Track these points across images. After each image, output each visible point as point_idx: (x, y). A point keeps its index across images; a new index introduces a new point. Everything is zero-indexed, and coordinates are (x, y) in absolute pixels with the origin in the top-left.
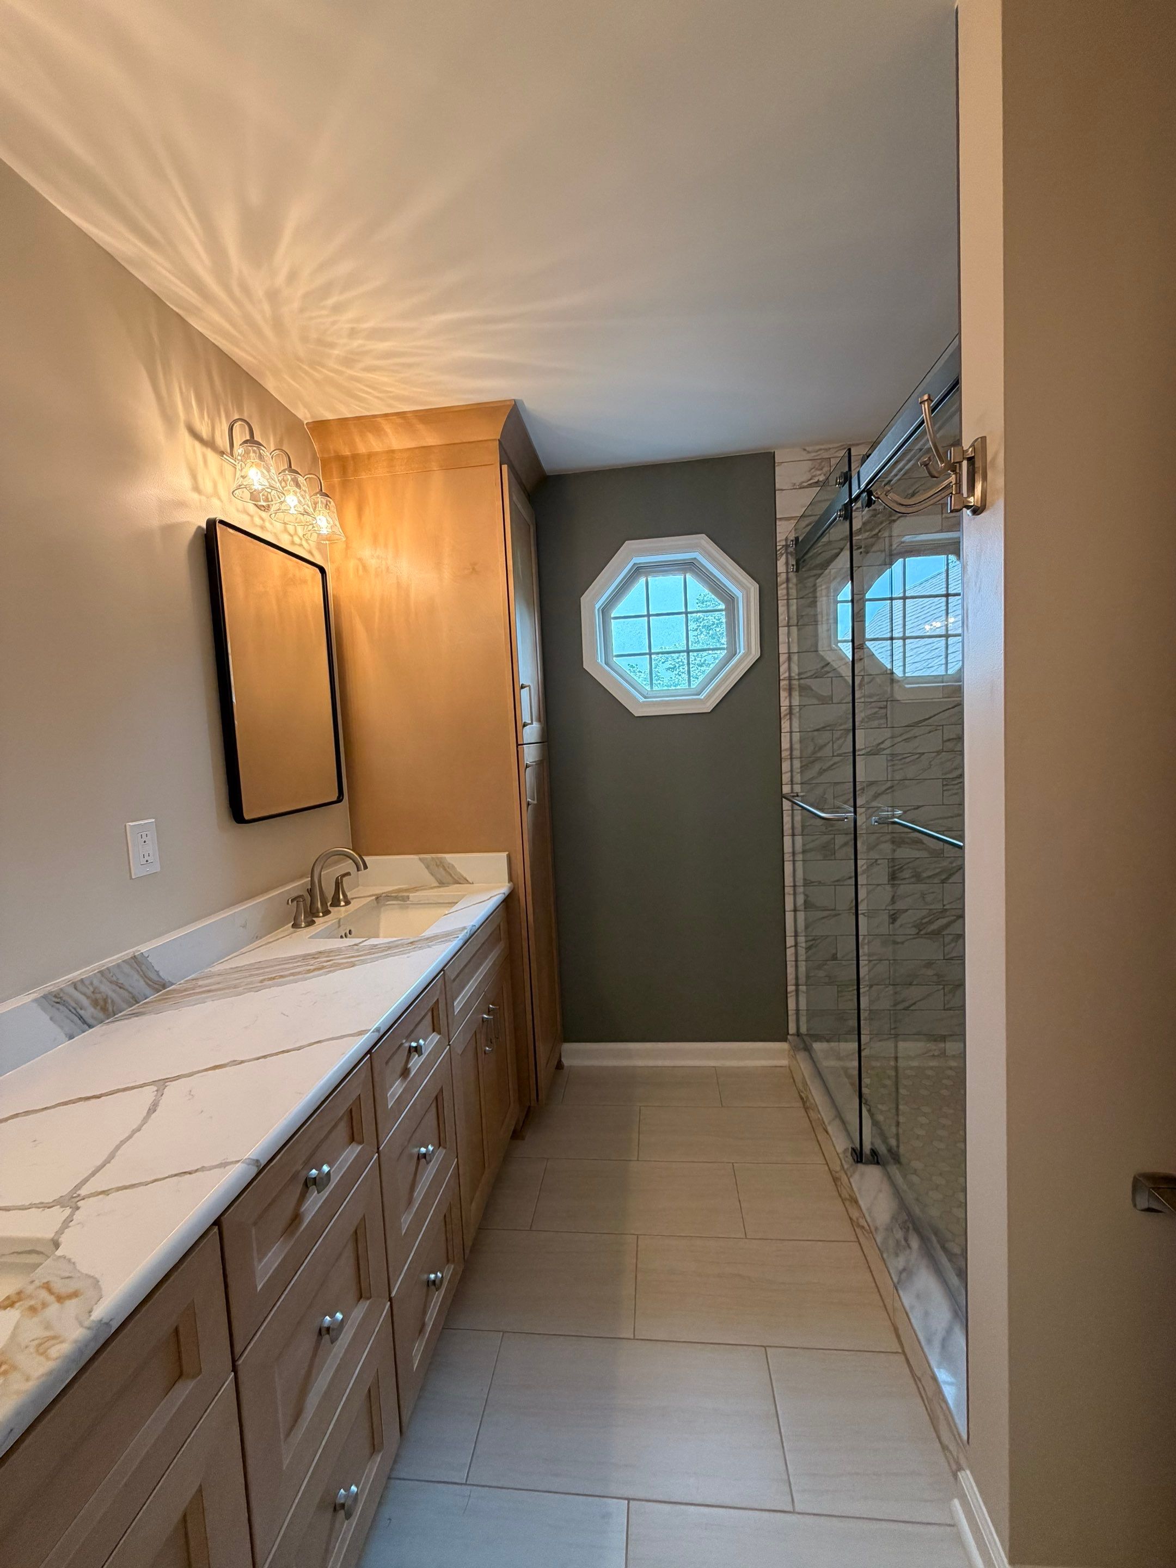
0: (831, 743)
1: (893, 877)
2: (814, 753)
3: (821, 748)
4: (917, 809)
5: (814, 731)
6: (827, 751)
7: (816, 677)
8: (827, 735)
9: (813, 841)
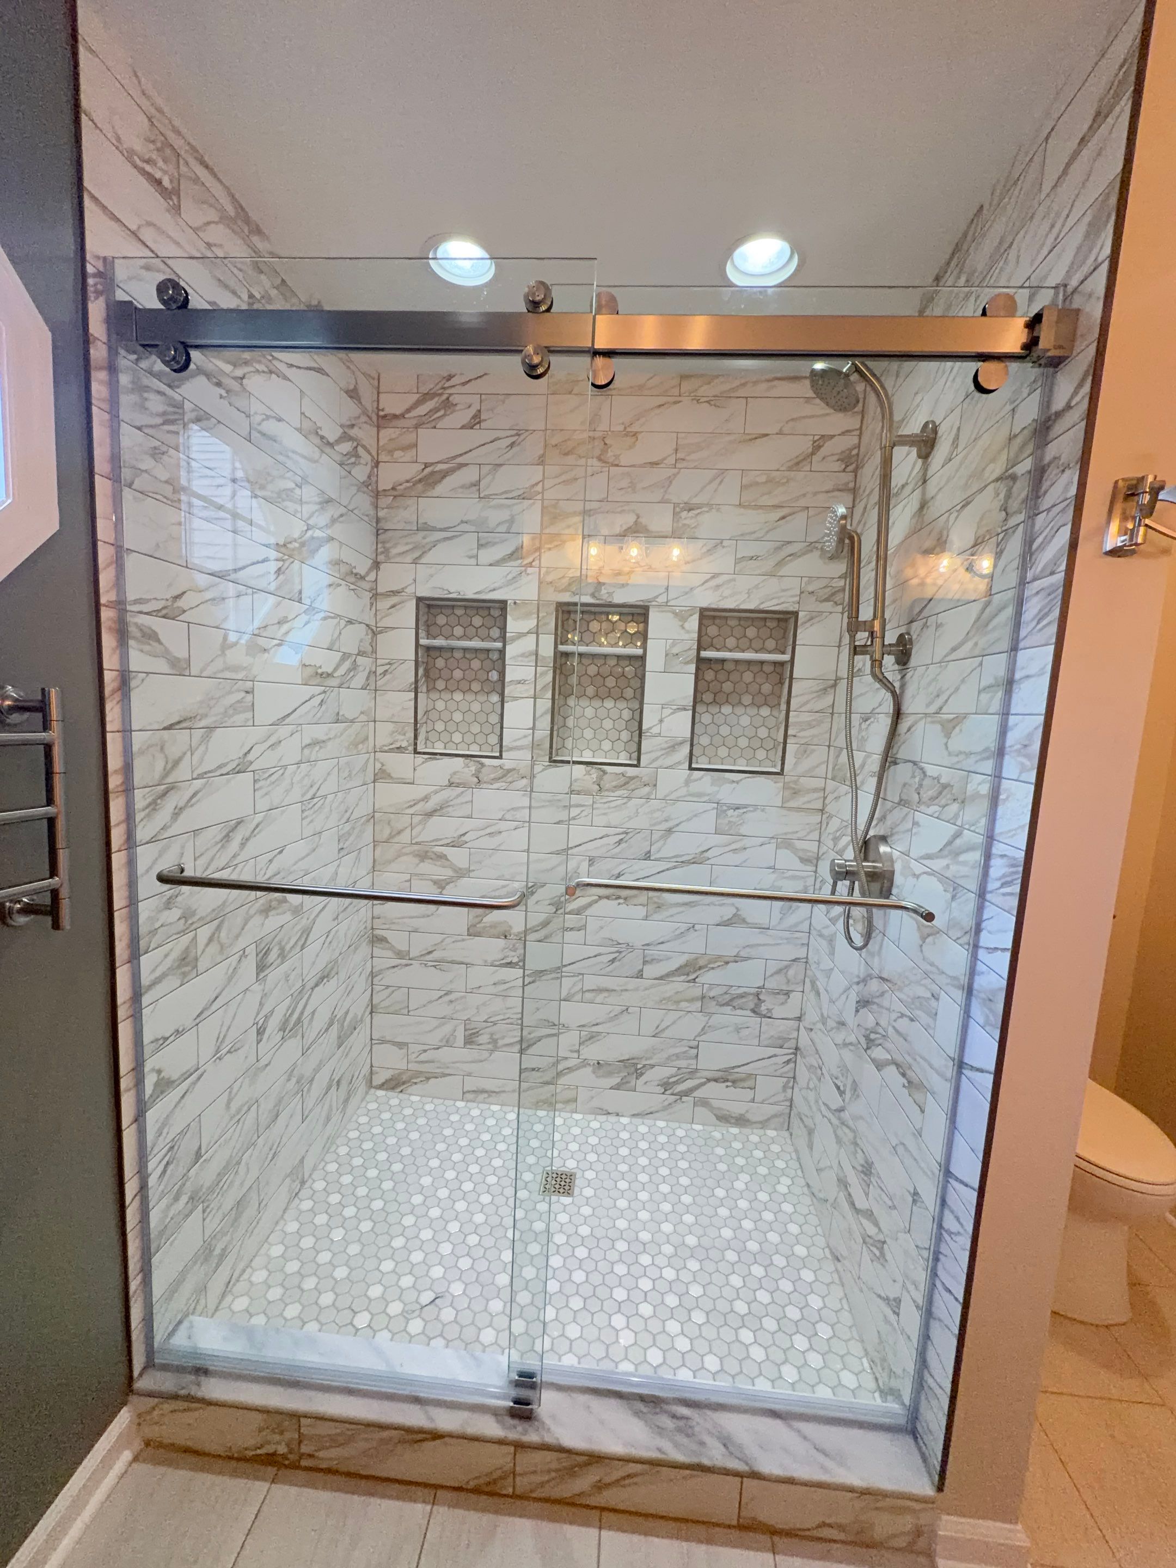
0: (189, 753)
1: (261, 967)
2: (167, 773)
3: (176, 763)
4: (281, 852)
5: (165, 729)
6: (182, 772)
7: (164, 617)
8: (182, 736)
9: (166, 956)
